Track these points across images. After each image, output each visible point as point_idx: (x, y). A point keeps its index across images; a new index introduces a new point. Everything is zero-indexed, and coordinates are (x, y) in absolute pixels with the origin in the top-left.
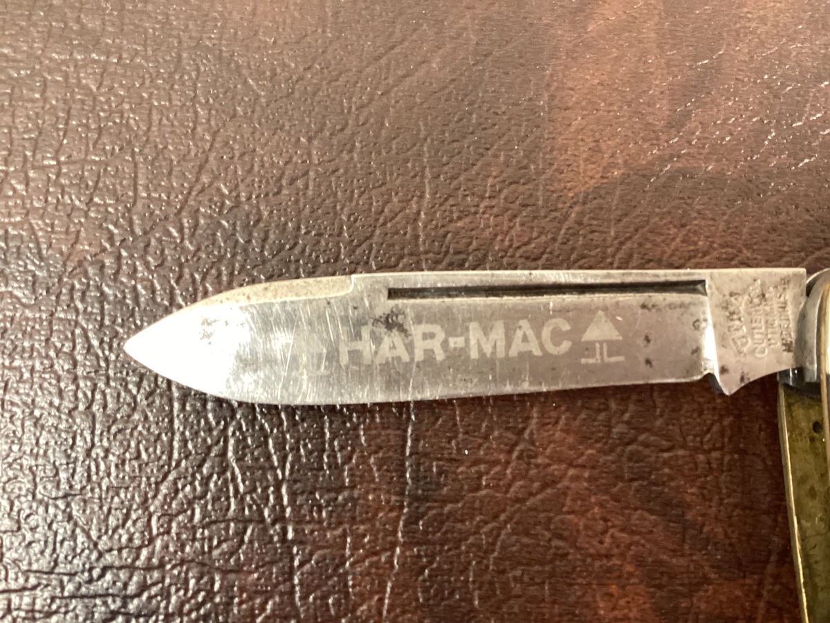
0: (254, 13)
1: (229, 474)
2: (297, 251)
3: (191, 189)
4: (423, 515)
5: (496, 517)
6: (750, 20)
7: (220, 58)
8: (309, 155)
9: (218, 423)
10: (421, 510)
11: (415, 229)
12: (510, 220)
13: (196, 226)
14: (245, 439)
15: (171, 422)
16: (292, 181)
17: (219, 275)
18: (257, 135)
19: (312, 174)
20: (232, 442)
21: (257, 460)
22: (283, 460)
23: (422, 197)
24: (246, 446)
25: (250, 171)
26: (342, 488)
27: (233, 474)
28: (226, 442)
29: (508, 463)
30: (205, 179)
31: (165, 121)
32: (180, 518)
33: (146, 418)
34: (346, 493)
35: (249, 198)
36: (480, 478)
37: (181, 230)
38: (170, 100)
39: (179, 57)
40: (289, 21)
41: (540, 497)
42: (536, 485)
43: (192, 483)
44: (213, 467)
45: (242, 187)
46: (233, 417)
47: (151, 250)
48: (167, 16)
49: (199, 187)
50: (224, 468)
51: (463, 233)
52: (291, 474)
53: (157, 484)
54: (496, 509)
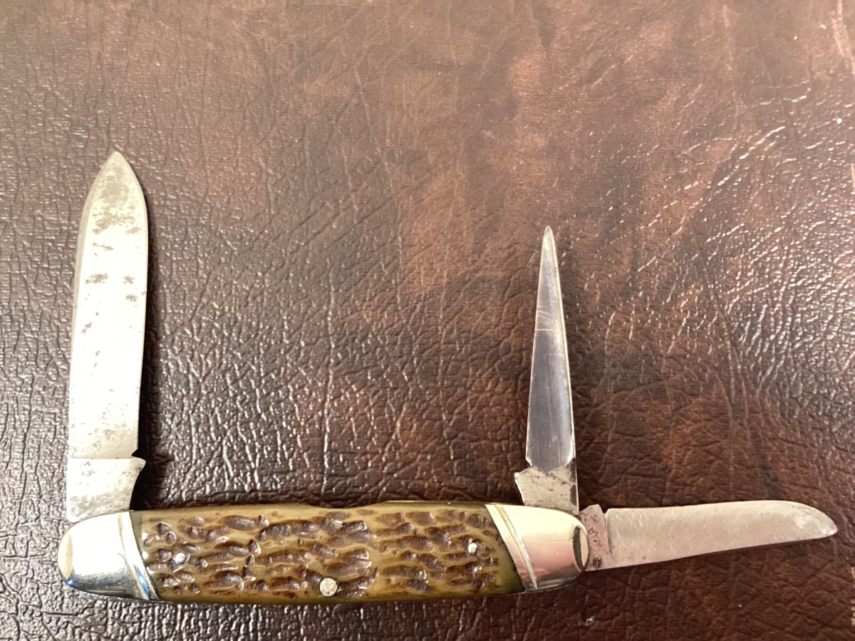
0: (228, 203)
1: (224, 467)
2: (258, 338)
3: (197, 306)
4: (335, 484)
5: (377, 483)
6: (521, 185)
7: (210, 229)
8: (264, 283)
9: (217, 438)
10: (334, 482)
11: (326, 321)
12: (381, 313)
13: (200, 328)
14: (232, 446)
15: (191, 439)
16: (254, 298)
17: (214, 354)
18: (233, 273)
19: (265, 293)
20: (225, 448)
21: (239, 458)
22: (254, 457)
23: (329, 302)
24: (233, 451)
25: (230, 294)
26: (288, 471)
27: (227, 466)
28: (222, 448)
29: (383, 453)
30: (204, 300)
31: (180, 269)
32: (198, 492)
33: (177, 437)
34: (291, 474)
35: (230, 310)
36: (367, 462)
37: (192, 330)
38: (183, 256)
39: (187, 231)
40: (249, 206)
41: (402, 471)
42: (399, 465)
43: (204, 472)
44: (215, 463)
45: (226, 303)
46: (225, 435)
47: (176, 342)
48: (178, 207)
49: (201, 305)
50: (221, 464)
51: (353, 322)
52: (260, 464)
53: (185, 473)
54: (376, 480)
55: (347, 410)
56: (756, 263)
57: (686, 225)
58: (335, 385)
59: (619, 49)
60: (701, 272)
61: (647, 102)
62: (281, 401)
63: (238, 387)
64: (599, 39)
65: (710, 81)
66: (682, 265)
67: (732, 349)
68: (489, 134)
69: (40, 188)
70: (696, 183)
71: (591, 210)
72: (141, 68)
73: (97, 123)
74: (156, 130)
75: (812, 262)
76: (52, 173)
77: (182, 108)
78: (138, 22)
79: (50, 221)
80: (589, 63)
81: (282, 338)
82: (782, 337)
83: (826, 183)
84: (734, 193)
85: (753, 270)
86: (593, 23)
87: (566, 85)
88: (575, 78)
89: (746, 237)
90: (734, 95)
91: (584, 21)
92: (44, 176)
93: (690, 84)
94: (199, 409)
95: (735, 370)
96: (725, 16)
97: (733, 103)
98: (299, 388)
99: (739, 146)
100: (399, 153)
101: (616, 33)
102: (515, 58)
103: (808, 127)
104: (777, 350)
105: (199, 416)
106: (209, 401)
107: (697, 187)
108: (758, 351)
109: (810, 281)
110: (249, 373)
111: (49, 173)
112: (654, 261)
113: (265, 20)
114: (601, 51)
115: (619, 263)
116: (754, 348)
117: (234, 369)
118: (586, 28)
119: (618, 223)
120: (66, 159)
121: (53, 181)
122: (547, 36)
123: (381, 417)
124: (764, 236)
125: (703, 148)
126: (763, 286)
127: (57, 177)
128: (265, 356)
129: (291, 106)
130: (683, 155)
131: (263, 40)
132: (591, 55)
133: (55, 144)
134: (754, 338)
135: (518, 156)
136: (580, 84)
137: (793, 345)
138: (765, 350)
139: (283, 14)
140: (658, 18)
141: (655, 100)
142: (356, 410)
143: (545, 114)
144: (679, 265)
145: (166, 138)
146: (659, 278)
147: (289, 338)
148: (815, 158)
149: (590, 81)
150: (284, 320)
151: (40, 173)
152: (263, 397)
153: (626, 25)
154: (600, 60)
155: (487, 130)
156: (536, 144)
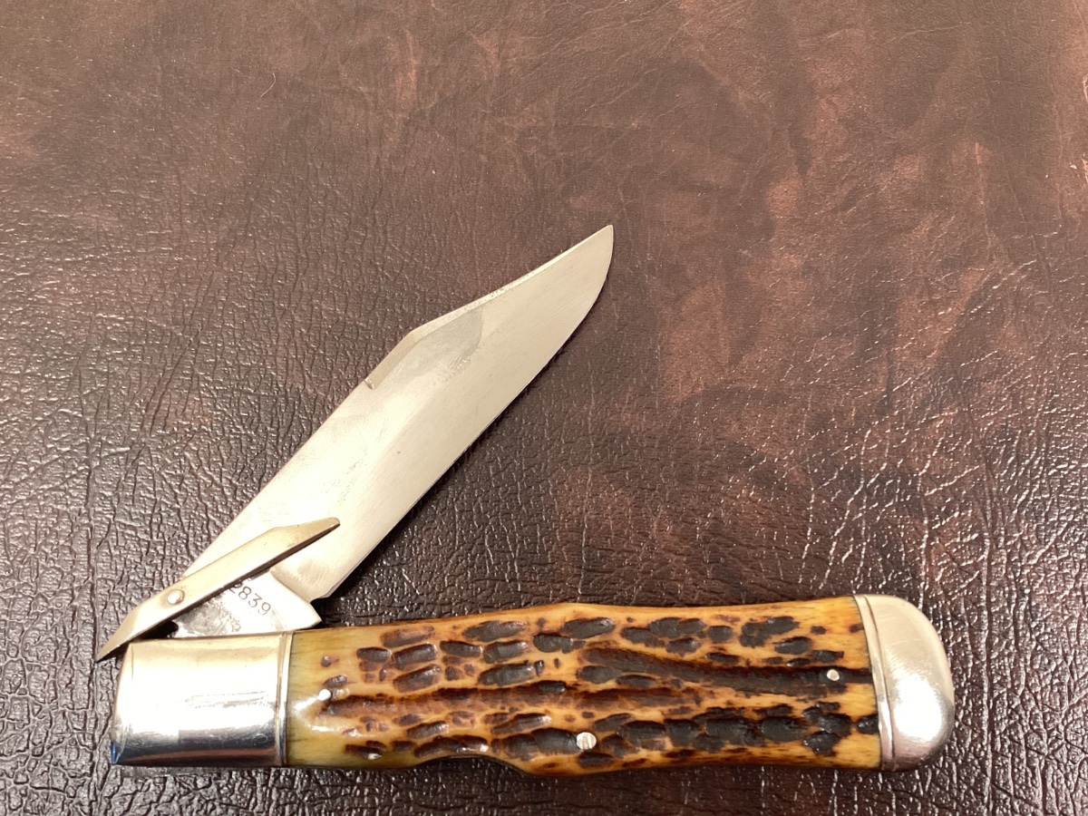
55: (605, 509)
56: (1009, 389)
57: (939, 348)
58: (594, 483)
59: (872, 180)
60: (955, 394)
61: (901, 231)
62: (542, 495)
63: (500, 479)
64: (854, 170)
65: (963, 214)
66: (937, 386)
67: (987, 472)
68: (745, 252)
69: (318, 279)
70: (950, 309)
71: (846, 329)
72: (417, 174)
73: (375, 222)
74: (430, 233)
75: (1065, 391)
76: (331, 266)
77: (456, 214)
78: (416, 132)
79: (326, 311)
80: (845, 191)
81: (544, 434)
82: (1037, 462)
83: (1078, 317)
84: (987, 321)
85: (1007, 396)
86: (847, 155)
87: (822, 211)
88: (830, 205)
89: (1000, 365)
90: (986, 227)
91: (840, 152)
92: (322, 268)
93: (943, 216)
94: (463, 498)
95: (990, 491)
96: (977, 153)
97: (986, 236)
98: (559, 483)
99: (992, 276)
100: (659, 266)
101: (871, 164)
102: (772, 183)
103: (1060, 261)
104: (1032, 475)
105: (463, 504)
106: (473, 489)
107: (951, 313)
108: (1013, 475)
109: (1065, 410)
110: (510, 466)
111: (328, 266)
112: (910, 381)
113: (535, 138)
114: (856, 181)
115: (875, 382)
116: (1010, 471)
117: (497, 461)
118: (841, 159)
119: (873, 343)
120: (344, 253)
121: (331, 273)
122: (803, 165)
123: (639, 517)
124: (1018, 364)
125: (956, 276)
126: (1017, 412)
127: (335, 270)
128: (526, 450)
129: (558, 218)
130: (937, 282)
131: (533, 156)
132: (845, 184)
133: (333, 239)
134: (1010, 461)
135: (774, 275)
136: (835, 211)
137: (1048, 471)
138: (1020, 474)
139: (552, 133)
140: (911, 153)
141: (908, 229)
142: (613, 509)
143: (801, 237)
144: (934, 387)
145: (440, 241)
146: (914, 398)
147: (550, 435)
148: (1067, 291)
149: (845, 209)
150: (545, 417)
151: (319, 265)
152: (523, 489)
153: (880, 158)
154: (855, 189)
155: (744, 249)
156: (792, 264)
